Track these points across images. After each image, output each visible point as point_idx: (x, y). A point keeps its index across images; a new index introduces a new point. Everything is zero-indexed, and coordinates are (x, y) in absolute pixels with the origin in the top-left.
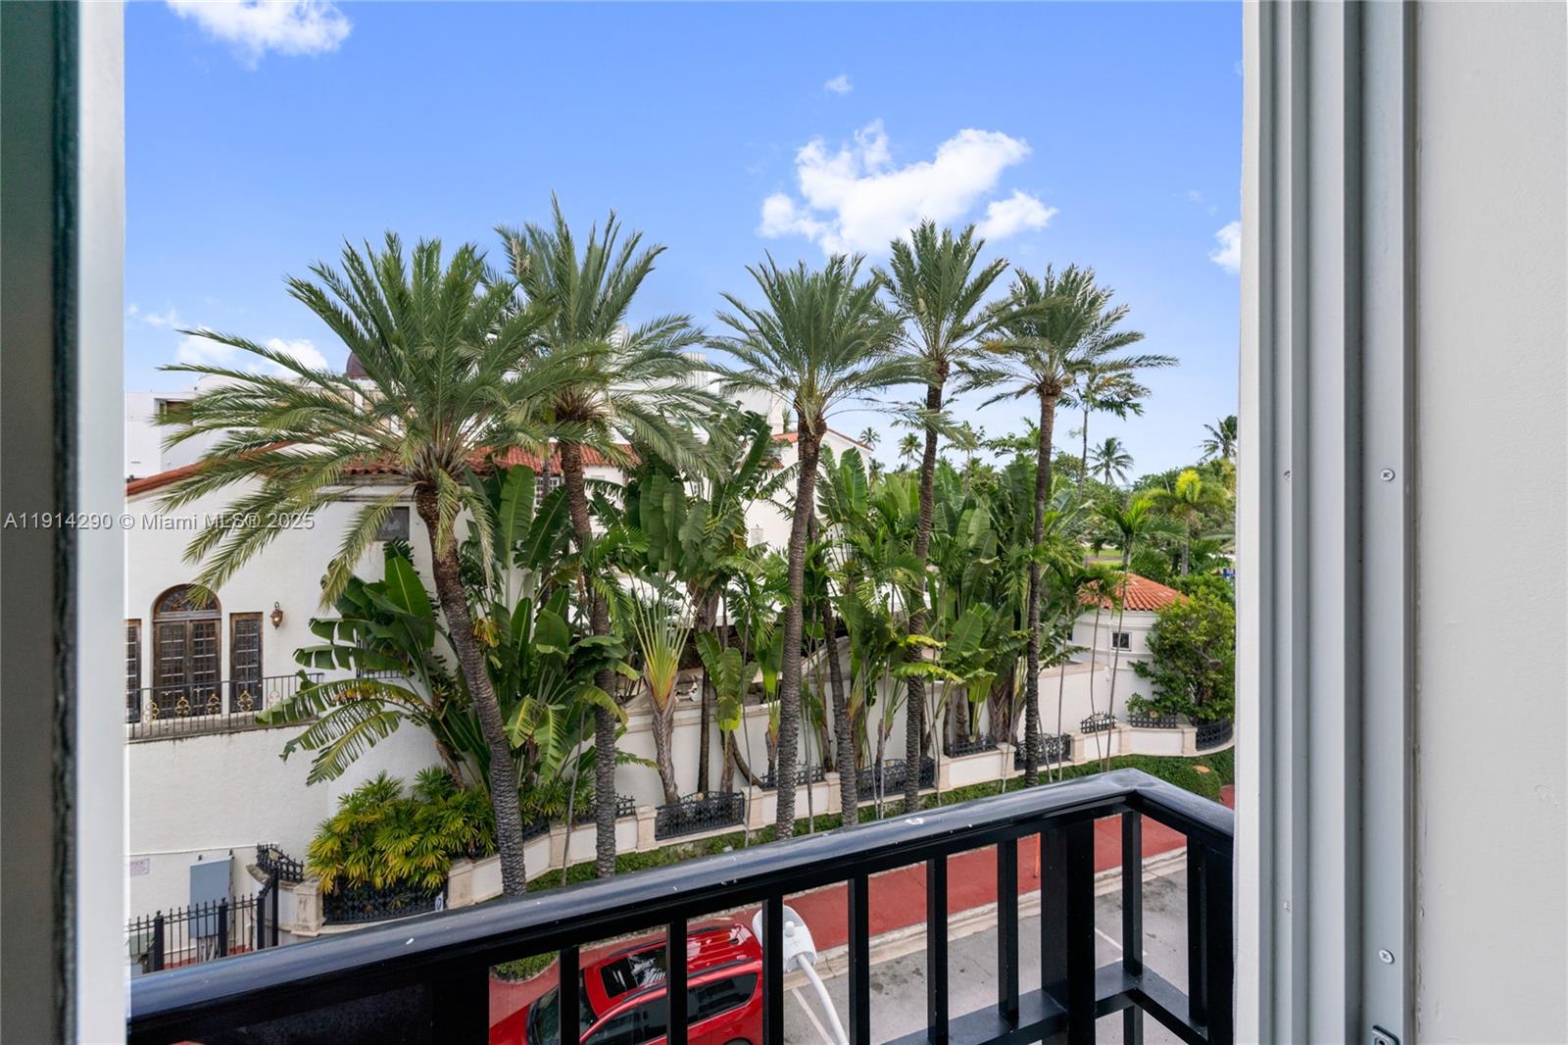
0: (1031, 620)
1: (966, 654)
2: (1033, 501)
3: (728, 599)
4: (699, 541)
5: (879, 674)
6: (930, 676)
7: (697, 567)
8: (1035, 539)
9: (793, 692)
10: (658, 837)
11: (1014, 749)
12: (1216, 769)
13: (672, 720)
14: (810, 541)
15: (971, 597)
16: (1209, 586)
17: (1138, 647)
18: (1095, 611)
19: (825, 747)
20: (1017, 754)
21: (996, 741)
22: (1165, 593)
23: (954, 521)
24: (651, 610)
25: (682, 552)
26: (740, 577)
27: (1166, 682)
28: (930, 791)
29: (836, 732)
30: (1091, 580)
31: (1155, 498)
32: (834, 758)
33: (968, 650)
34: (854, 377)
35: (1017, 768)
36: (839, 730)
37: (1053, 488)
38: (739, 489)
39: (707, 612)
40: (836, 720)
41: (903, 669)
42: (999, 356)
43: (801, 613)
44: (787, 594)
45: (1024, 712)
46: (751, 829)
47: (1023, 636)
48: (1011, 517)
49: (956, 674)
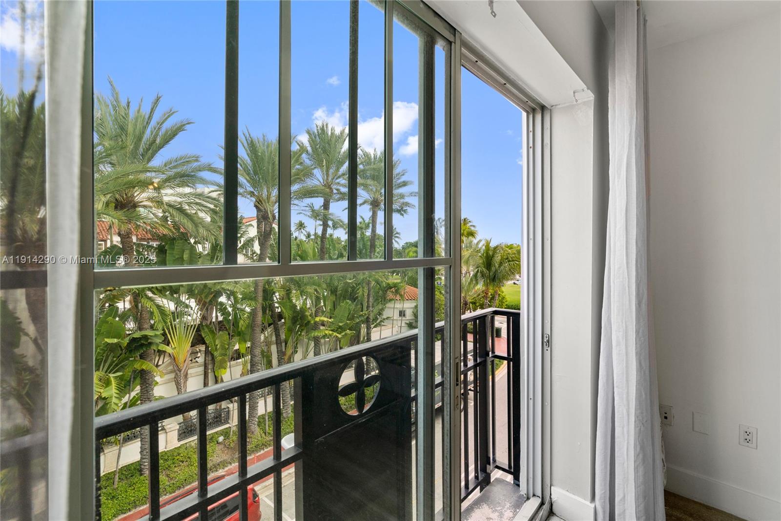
0: (368, 307)
1: (341, 324)
3: (218, 307)
5: (300, 339)
6: (324, 336)
7: (203, 290)
9: (257, 352)
10: (179, 440)
13: (187, 374)
15: (342, 298)
17: (409, 316)
18: (393, 302)
26: (228, 294)
30: (392, 288)
33: (342, 323)
39: (207, 314)
40: (279, 362)
41: (312, 334)
43: (261, 311)
44: (254, 301)
46: (234, 425)
47: (365, 314)
49: (337, 334)
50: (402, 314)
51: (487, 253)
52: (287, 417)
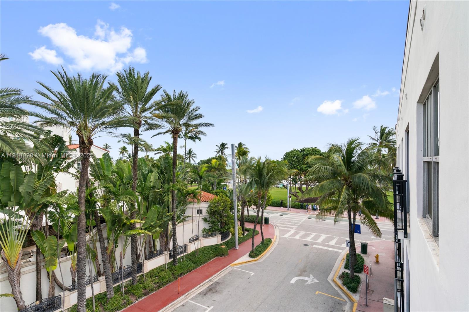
0: (173, 209)
1: (152, 223)
2: (171, 169)
3: (48, 215)
4: (31, 191)
5: (119, 236)
6: (139, 234)
7: (30, 203)
8: (173, 182)
9: (83, 249)
11: (169, 252)
12: (227, 246)
13: (19, 273)
14: (87, 187)
15: (152, 203)
16: (222, 193)
17: (205, 213)
18: (192, 203)
19: (98, 267)
20: (170, 254)
21: (163, 251)
22: (211, 196)
23: (145, 177)
24: (4, 224)
25: (22, 197)
26: (54, 205)
27: (213, 223)
28: (141, 274)
29: (102, 261)
30: (191, 194)
31: (206, 167)
32: (102, 271)
33: (152, 222)
34: (103, 123)
35: (170, 258)
36: (104, 260)
37: (177, 165)
38: (51, 168)
39: (37, 222)
40: (102, 256)
41: (129, 233)
42: (159, 120)
43: (85, 217)
44: (78, 210)
45: (172, 240)
46: (65, 309)
47: (171, 215)
48: (164, 175)
49: (149, 231)
50: (199, 212)
51: (259, 167)
52: (111, 298)
